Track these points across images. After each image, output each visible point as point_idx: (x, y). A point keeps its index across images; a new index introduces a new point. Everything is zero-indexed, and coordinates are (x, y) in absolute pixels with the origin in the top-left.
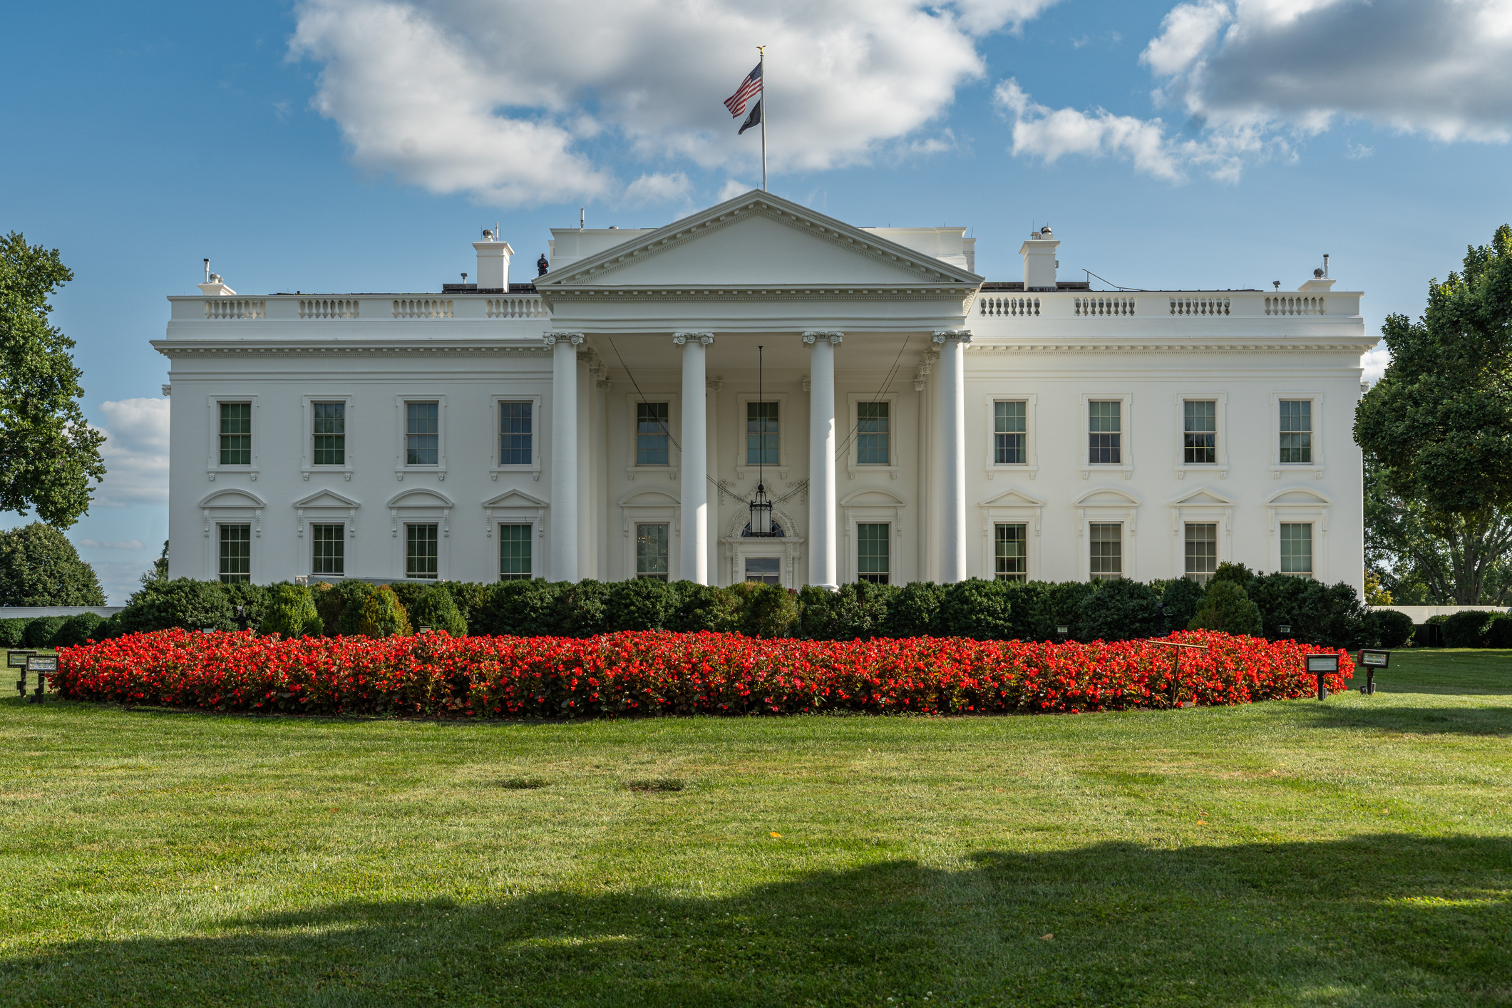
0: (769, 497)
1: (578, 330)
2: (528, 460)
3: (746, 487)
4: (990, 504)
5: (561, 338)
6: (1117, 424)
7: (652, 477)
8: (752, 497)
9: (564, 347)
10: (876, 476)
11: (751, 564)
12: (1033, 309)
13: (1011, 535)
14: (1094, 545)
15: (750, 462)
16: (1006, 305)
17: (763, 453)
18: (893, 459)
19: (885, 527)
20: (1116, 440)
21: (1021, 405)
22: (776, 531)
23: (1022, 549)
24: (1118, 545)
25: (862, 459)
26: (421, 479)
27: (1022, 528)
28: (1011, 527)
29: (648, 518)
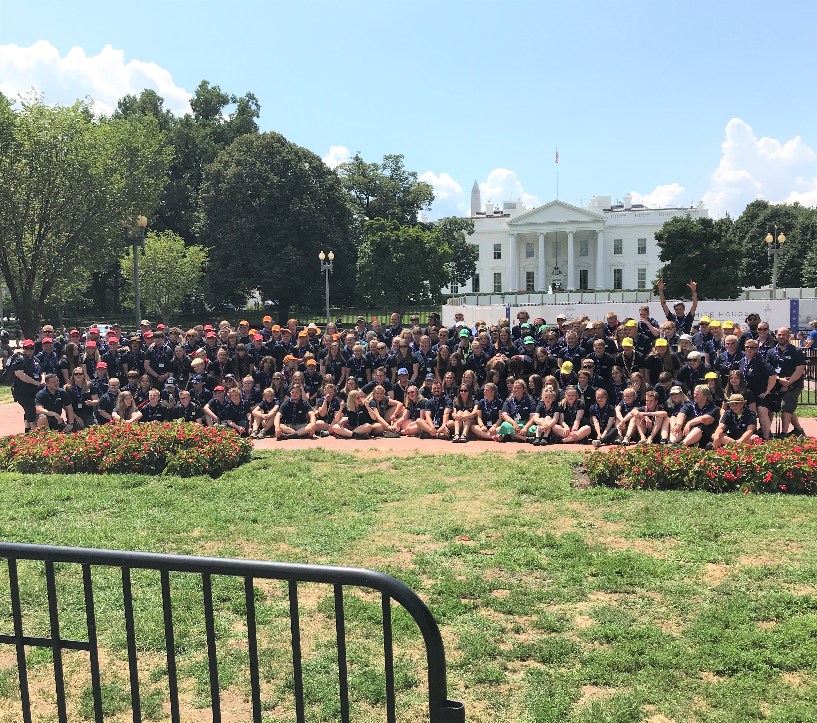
0: (559, 266)
1: (516, 233)
2: (500, 257)
3: (553, 263)
4: (613, 265)
5: (513, 235)
6: (645, 244)
7: (531, 261)
8: (555, 266)
9: (513, 237)
10: (584, 259)
12: (624, 216)
13: (618, 272)
14: (639, 274)
15: (554, 256)
16: (617, 215)
17: (557, 254)
18: (588, 255)
19: (587, 271)
20: (645, 248)
21: (621, 241)
22: (560, 273)
23: (621, 275)
24: (645, 273)
25: (580, 255)
27: (621, 270)
28: (618, 270)
29: (529, 270)
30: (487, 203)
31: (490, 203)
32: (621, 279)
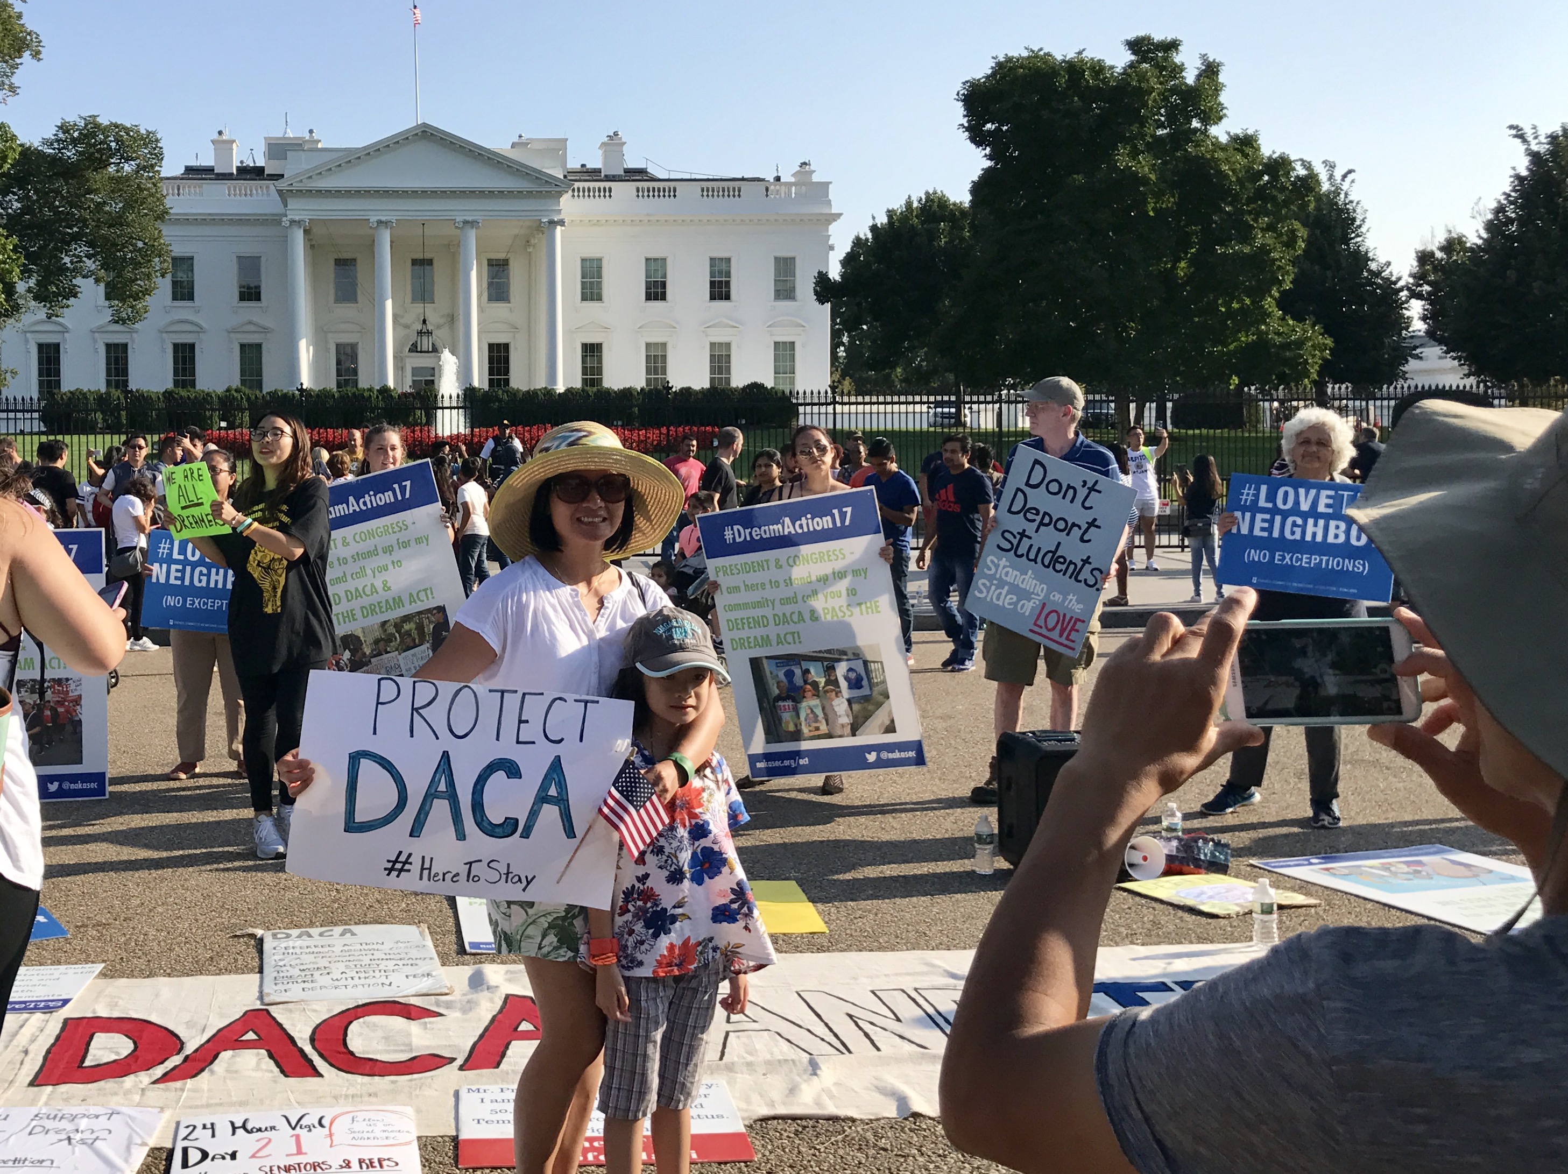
2: (258, 299)
3: (415, 319)
4: (579, 329)
6: (661, 274)
7: (346, 311)
8: (418, 326)
10: (500, 309)
11: (415, 371)
12: (607, 194)
13: (592, 351)
14: (648, 357)
15: (414, 300)
16: (589, 190)
17: (423, 294)
18: (512, 299)
19: (507, 345)
20: (661, 285)
21: (599, 261)
22: (433, 348)
23: (600, 360)
24: (664, 357)
25: (490, 299)
26: (183, 310)
27: (599, 346)
28: (592, 345)
29: (346, 339)
30: (216, 136)
31: (225, 137)
32: (600, 371)
